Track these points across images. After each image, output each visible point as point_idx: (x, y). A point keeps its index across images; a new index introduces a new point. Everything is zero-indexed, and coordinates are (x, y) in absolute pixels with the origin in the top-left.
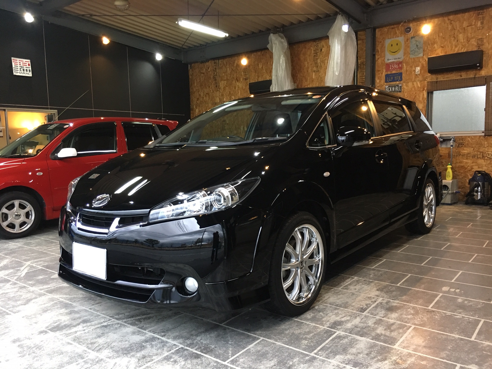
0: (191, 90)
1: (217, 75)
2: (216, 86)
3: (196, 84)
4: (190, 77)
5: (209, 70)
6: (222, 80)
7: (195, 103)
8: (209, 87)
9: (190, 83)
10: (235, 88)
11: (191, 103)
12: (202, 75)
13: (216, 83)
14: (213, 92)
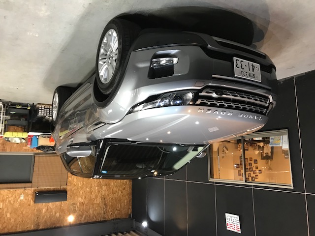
0: (131, 196)
1: (104, 208)
2: (105, 199)
3: (126, 201)
4: (131, 207)
5: (111, 212)
6: (99, 204)
7: (127, 186)
8: (112, 199)
9: (131, 202)
10: (85, 197)
11: (131, 186)
12: (118, 209)
13: (105, 202)
14: (108, 195)
